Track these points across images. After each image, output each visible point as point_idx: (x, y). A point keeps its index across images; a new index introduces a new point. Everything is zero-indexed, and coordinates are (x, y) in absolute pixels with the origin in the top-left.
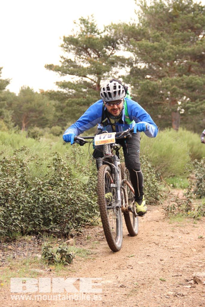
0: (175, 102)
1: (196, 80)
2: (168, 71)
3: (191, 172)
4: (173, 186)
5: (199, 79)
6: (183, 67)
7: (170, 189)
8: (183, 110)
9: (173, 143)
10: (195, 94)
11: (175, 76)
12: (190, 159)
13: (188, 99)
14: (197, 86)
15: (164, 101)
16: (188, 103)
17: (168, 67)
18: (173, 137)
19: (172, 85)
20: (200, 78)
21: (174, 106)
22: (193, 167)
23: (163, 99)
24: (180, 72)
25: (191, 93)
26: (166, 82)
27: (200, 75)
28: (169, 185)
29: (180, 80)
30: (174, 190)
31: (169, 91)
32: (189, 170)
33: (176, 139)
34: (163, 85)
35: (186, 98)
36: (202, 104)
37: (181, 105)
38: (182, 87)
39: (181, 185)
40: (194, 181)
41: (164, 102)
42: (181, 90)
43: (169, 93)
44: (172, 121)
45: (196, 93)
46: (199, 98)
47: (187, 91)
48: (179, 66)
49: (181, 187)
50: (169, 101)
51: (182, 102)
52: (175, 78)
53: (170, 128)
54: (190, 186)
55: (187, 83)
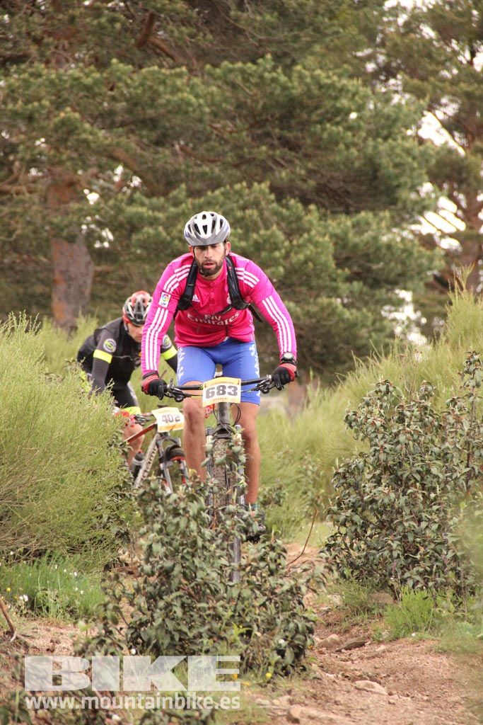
0: (73, 189)
1: (176, 90)
2: (38, 32)
3: (124, 536)
4: (31, 605)
5: (192, 88)
6: (113, 21)
7: (15, 619)
8: (107, 234)
10: (166, 158)
11: (77, 61)
12: (123, 475)
13: (136, 181)
14: (177, 120)
15: (16, 181)
16: (131, 201)
17: (43, 14)
19: (59, 105)
21: (67, 213)
23: (11, 171)
25: (147, 154)
26: (27, 84)
27: (196, 65)
29: (96, 82)
30: (35, 624)
31: (43, 132)
32: (115, 529)
34: (15, 100)
35: (126, 179)
37: (97, 209)
38: (106, 119)
39: (73, 599)
41: (14, 189)
42: (101, 133)
43: (41, 142)
44: (51, 283)
45: (175, 154)
46: (189, 178)
47: (130, 142)
48: (95, 11)
49: (72, 611)
50: (41, 187)
51: (105, 194)
52: (73, 70)
54: (110, 606)
55: (134, 103)
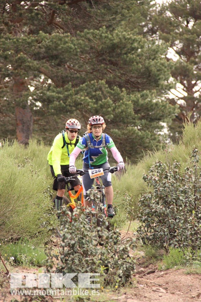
0: (22, 86)
1: (66, 42)
2: (7, 20)
4: (15, 261)
5: (72, 41)
6: (37, 14)
7: (9, 267)
8: (39, 104)
9: (18, 170)
10: (62, 71)
11: (23, 32)
12: (51, 205)
13: (50, 81)
14: (66, 55)
17: (8, 13)
18: (17, 158)
19: (17, 51)
20: (74, 38)
21: (22, 96)
22: (56, 222)
24: (33, 24)
25: (54, 70)
28: (8, 260)
29: (32, 41)
30: (17, 269)
31: (11, 62)
33: (24, 163)
35: (46, 79)
36: (77, 93)
37: (34, 93)
38: (37, 56)
39: (32, 258)
40: (56, 251)
42: (35, 62)
43: (10, 67)
45: (66, 69)
46: (73, 79)
47: (46, 65)
48: (30, 11)
49: (32, 263)
51: (37, 87)
52: (22, 36)
53: (10, 141)
54: (49, 261)
55: (48, 48)
